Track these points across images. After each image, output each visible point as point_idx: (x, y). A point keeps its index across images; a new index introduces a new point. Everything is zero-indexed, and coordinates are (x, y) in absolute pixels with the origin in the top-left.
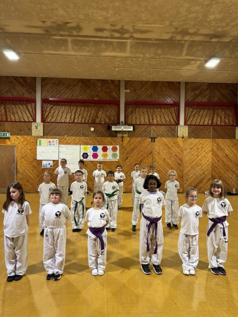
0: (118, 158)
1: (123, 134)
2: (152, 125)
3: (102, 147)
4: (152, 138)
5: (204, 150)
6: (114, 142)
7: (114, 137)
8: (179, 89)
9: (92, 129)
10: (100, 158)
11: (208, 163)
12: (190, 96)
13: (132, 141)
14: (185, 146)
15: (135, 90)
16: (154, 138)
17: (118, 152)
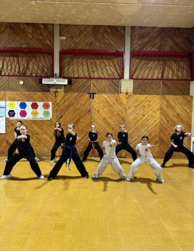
0: (51, 116)
1: (56, 88)
2: (92, 78)
3: (31, 103)
4: (90, 94)
5: (151, 108)
6: (46, 98)
7: (47, 92)
8: (123, 36)
9: (21, 83)
10: (29, 116)
11: (155, 123)
12: (137, 45)
13: (67, 97)
14: (130, 104)
15: (72, 37)
16: (93, 94)
17: (50, 110)
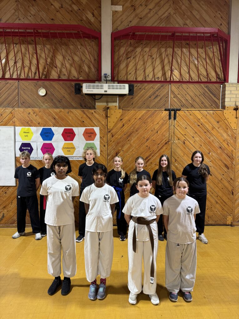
1: (107, 102)
2: (171, 82)
3: (61, 129)
4: (170, 111)
6: (88, 120)
7: (90, 108)
9: (42, 92)
13: (126, 118)
16: (175, 111)
17: (97, 142)
